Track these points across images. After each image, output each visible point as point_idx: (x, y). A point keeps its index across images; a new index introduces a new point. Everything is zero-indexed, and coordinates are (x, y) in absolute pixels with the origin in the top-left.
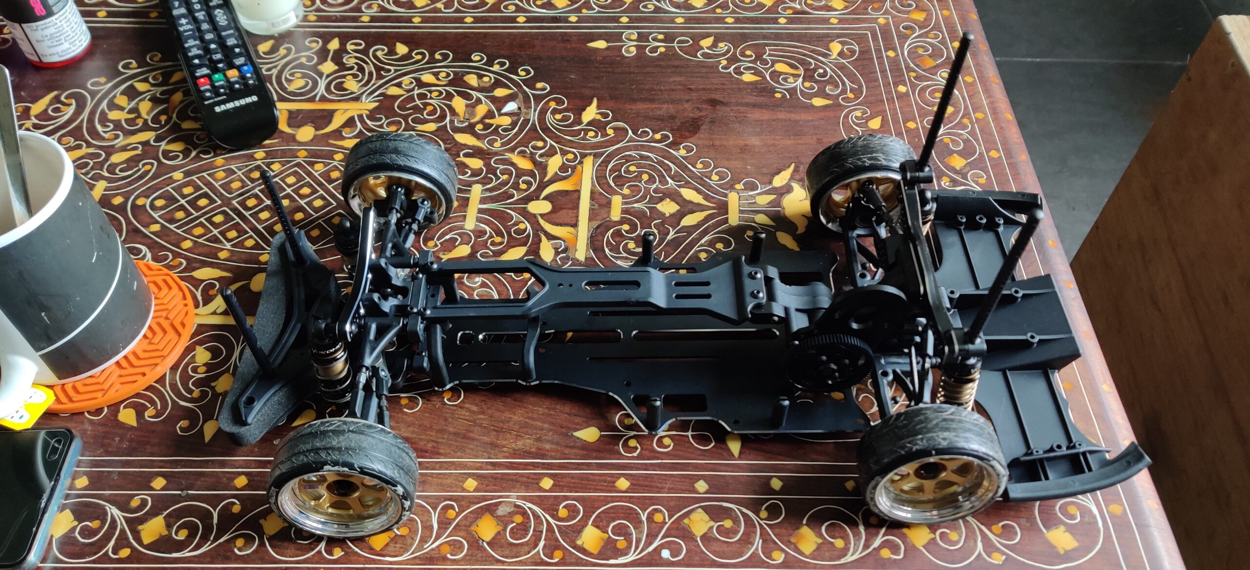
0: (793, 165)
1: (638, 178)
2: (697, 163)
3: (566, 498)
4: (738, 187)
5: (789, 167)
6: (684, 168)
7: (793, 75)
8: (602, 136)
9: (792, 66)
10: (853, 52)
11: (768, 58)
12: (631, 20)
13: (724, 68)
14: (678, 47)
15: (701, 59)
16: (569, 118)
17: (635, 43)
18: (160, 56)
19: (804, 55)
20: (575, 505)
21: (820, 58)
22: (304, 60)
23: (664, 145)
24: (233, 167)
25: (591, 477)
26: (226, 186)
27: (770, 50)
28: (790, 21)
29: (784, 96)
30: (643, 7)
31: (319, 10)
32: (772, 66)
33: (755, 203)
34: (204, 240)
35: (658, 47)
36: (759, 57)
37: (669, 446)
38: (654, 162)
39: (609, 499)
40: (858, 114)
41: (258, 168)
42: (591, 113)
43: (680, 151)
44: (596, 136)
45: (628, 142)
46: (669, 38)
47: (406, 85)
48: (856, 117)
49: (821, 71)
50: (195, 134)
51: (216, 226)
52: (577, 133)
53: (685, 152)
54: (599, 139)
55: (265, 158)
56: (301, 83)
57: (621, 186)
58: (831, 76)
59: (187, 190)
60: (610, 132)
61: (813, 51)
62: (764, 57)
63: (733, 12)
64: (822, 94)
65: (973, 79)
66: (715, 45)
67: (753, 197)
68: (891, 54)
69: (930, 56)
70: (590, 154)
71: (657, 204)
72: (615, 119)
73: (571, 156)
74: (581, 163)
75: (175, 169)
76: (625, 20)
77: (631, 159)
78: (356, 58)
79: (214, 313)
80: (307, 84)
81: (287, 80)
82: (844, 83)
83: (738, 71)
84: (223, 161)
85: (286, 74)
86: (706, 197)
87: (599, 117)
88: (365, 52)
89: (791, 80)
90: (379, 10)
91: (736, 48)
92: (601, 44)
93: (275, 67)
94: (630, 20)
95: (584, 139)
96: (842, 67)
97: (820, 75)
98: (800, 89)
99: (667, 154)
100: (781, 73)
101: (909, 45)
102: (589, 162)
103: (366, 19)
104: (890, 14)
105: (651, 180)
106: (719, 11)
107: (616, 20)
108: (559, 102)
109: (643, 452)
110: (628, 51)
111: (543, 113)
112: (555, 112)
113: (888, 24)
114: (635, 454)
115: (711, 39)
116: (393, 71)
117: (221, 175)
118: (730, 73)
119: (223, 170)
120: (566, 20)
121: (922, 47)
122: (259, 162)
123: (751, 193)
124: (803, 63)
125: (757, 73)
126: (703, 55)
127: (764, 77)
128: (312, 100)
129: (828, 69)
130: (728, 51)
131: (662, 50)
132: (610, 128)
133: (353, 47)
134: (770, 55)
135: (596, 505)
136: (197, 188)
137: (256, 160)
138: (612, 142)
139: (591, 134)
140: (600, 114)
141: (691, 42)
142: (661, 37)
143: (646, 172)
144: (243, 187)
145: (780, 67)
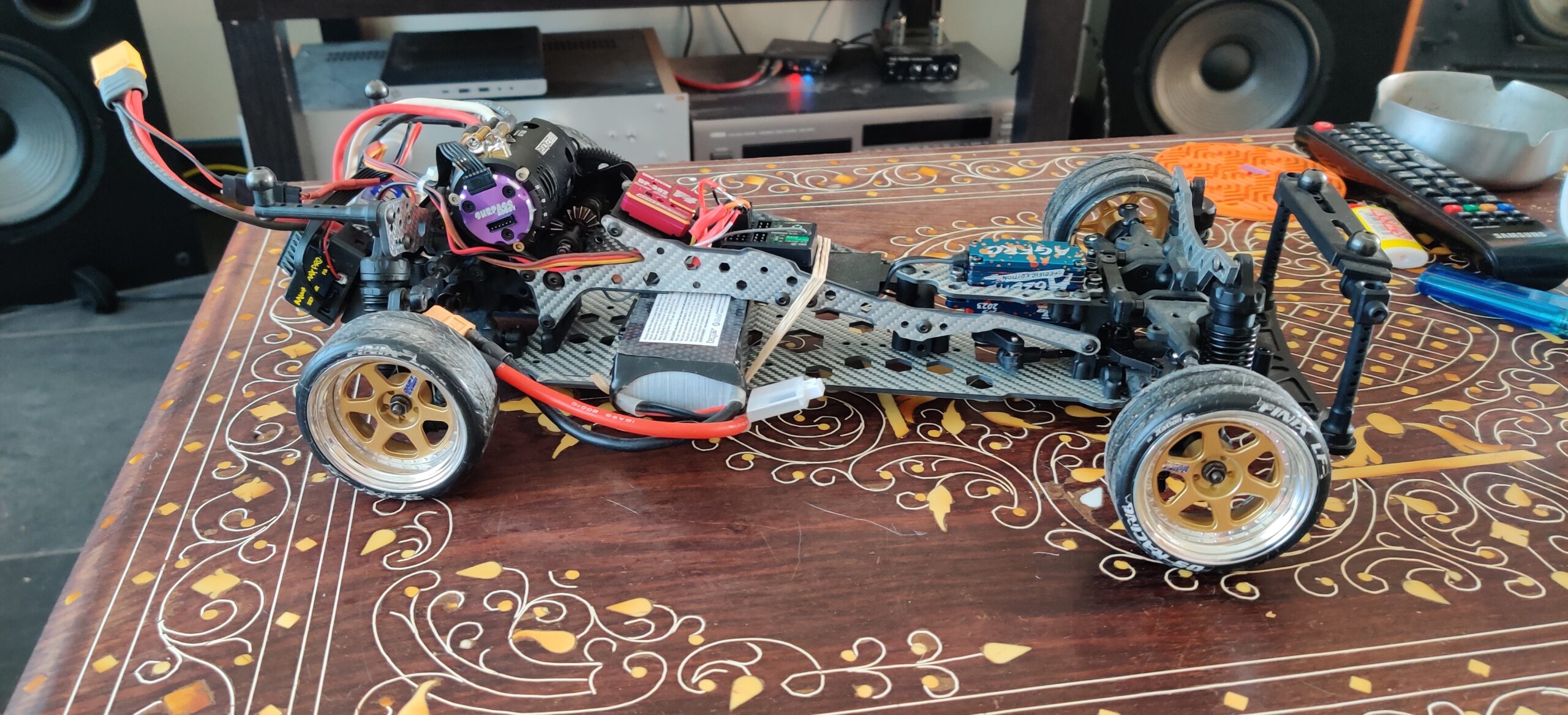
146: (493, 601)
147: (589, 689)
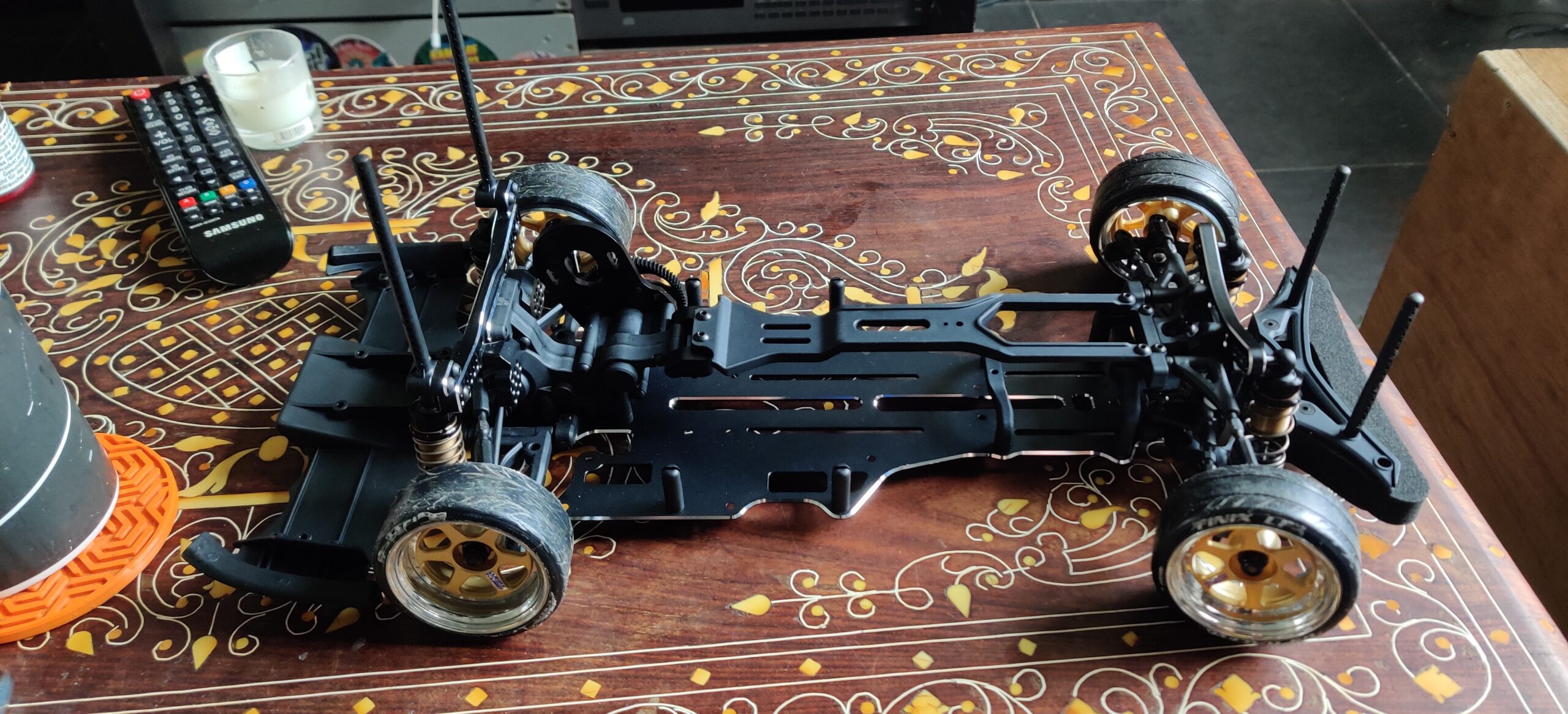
0: (985, 250)
1: (785, 278)
2: (859, 256)
3: (732, 694)
4: (917, 280)
5: (980, 251)
6: (844, 264)
7: (970, 148)
8: (731, 235)
9: (965, 138)
10: (1040, 117)
11: (934, 131)
12: (753, 101)
13: (878, 146)
14: (817, 127)
15: (849, 138)
16: (684, 217)
17: (761, 127)
18: (129, 184)
19: (979, 124)
20: (746, 703)
21: (1000, 126)
22: (325, 176)
23: (814, 239)
24: (230, 308)
25: (764, 662)
26: (222, 333)
27: (934, 122)
28: (955, 88)
29: (960, 172)
30: (765, 86)
31: (343, 117)
32: (940, 139)
33: (943, 297)
34: (191, 402)
35: (790, 129)
36: (921, 131)
37: (870, 610)
38: (803, 259)
39: (794, 690)
40: (1059, 184)
41: (267, 307)
42: (713, 209)
43: (835, 244)
44: (723, 235)
45: (765, 238)
46: (803, 119)
47: (464, 195)
48: (1057, 189)
49: (1004, 140)
50: (177, 273)
51: (208, 382)
52: (696, 234)
53: (842, 244)
54: (727, 238)
55: (275, 295)
56: (323, 202)
57: (763, 291)
58: (1017, 145)
59: (166, 342)
60: (741, 229)
61: (989, 119)
62: (928, 130)
63: (881, 83)
64: (1008, 165)
65: (1196, 136)
66: (863, 121)
67: (939, 290)
68: (1089, 115)
69: (1137, 114)
70: (717, 256)
71: (812, 308)
72: (745, 214)
73: (691, 261)
74: (706, 267)
75: (149, 316)
76: (744, 101)
77: (772, 258)
78: (396, 168)
79: (208, 493)
80: (331, 202)
81: (303, 200)
82: (1034, 152)
83: (897, 148)
84: (217, 302)
85: (302, 193)
86: (877, 296)
87: (724, 213)
88: (407, 161)
89: (966, 153)
90: (423, 112)
91: (890, 123)
92: (717, 131)
93: (287, 186)
94: (751, 101)
95: (705, 240)
96: (1029, 135)
97: (1002, 145)
98: (980, 163)
99: (817, 249)
100: (952, 147)
101: (1109, 104)
102: (716, 267)
103: (406, 123)
104: (1079, 72)
105: (802, 280)
106: (863, 83)
107: (734, 102)
108: (669, 199)
109: (835, 622)
110: (752, 136)
111: (649, 214)
112: (664, 211)
113: (1078, 83)
114: (823, 626)
115: (858, 116)
116: (445, 180)
117: (216, 319)
118: (887, 151)
119: (217, 313)
120: (669, 107)
121: (1127, 105)
122: (268, 300)
123: (935, 286)
124: (978, 133)
125: (921, 148)
126: (850, 133)
127: (932, 153)
128: (339, 221)
129: (1012, 138)
130: (881, 127)
131: (797, 131)
132: (739, 225)
133: (391, 157)
134: (935, 128)
135: (776, 699)
136: (181, 337)
137: (264, 297)
138: (744, 241)
139: (716, 233)
140: (725, 209)
141: (833, 120)
142: (793, 117)
143: (794, 272)
144: (245, 332)
145: (950, 140)
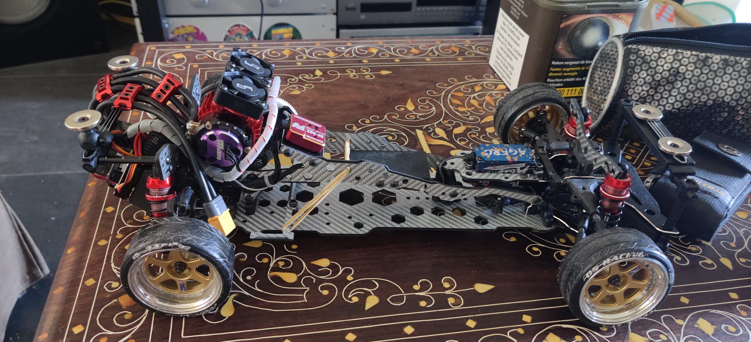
7: (278, 270)
11: (305, 288)
14: (400, 292)
21: (247, 295)
62: (308, 289)
91: (340, 298)
92: (481, 288)
97: (251, 272)
98: (273, 256)
100: (291, 271)
107: (481, 323)
110: (451, 282)
115: (367, 307)
118: (342, 266)
124: (267, 286)
125: (315, 269)
126: (373, 285)
127: (310, 266)
129: (241, 280)
130: (347, 292)
131: (416, 287)
134: (303, 291)
141: (388, 300)
142: (423, 304)
145: (290, 278)
146: (260, 258)
147: (304, 300)
